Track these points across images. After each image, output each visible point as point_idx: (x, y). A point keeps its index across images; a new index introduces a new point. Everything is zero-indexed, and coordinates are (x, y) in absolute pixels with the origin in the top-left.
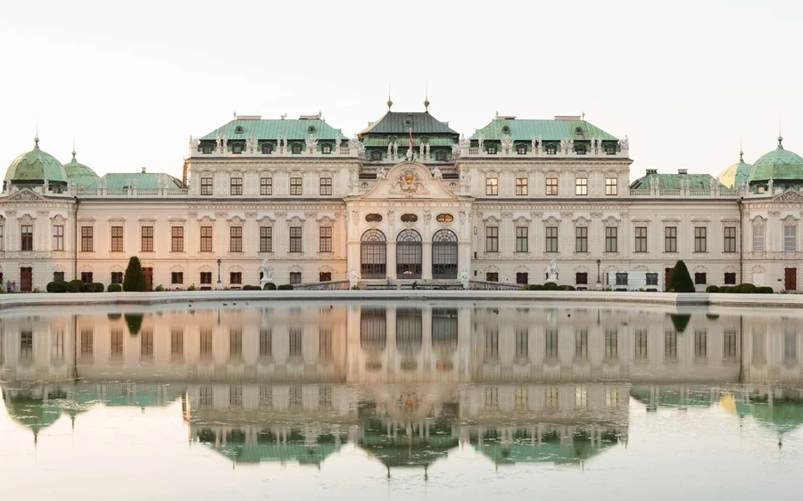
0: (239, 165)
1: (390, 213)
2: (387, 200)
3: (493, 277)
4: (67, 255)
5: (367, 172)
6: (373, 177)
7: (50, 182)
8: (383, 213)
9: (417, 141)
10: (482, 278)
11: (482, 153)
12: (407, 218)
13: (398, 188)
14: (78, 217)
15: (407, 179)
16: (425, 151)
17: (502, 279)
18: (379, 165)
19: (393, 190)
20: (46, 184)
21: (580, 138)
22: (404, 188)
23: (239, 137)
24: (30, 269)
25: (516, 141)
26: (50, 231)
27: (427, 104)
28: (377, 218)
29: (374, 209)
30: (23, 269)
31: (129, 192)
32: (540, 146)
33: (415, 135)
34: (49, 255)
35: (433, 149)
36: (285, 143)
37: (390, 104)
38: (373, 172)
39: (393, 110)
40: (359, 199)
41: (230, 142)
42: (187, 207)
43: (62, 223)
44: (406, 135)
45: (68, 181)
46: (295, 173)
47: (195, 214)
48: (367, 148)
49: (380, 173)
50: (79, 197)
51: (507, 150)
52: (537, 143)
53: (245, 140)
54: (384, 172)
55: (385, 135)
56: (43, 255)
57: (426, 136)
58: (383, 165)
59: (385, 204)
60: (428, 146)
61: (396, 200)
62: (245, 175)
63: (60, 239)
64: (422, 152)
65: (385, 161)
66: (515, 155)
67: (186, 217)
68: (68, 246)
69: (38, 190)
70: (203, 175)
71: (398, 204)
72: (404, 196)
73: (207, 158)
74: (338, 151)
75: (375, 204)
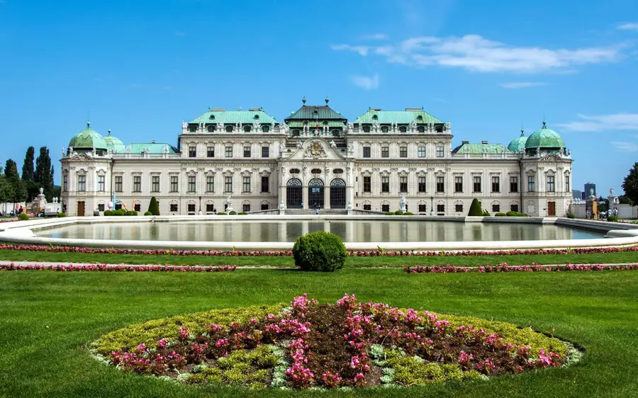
0: (212, 139)
1: (304, 168)
2: (302, 161)
3: (367, 207)
4: (106, 194)
5: (290, 143)
6: (295, 146)
7: (97, 149)
8: (300, 168)
9: (321, 124)
10: (361, 208)
11: (361, 132)
12: (315, 171)
13: (309, 154)
14: (114, 171)
15: (315, 148)
16: (326, 130)
17: (373, 209)
18: (297, 138)
19: (306, 155)
20: (95, 150)
21: (420, 122)
22: (313, 153)
23: (212, 121)
24: (84, 202)
25: (381, 124)
26: (96, 179)
27: (327, 101)
28: (297, 171)
29: (295, 166)
30: (79, 202)
31: (145, 155)
32: (396, 127)
33: (320, 120)
34: (95, 194)
35: (331, 128)
36: (241, 125)
37: (304, 101)
38: (294, 143)
39: (306, 104)
40: (286, 160)
41: (207, 124)
42: (180, 164)
43: (104, 174)
44: (314, 120)
45: (108, 149)
47: (185, 169)
48: (291, 128)
49: (299, 144)
50: (114, 158)
51: (376, 130)
52: (394, 125)
53: (216, 124)
54: (301, 143)
55: (301, 120)
56: (91, 194)
57: (326, 121)
58: (300, 138)
59: (301, 163)
60: (328, 127)
61: (308, 161)
62: (216, 145)
63: (102, 184)
64: (324, 131)
65: (301, 136)
66: (381, 133)
67: (179, 171)
68: (107, 188)
69: (89, 154)
70: (190, 144)
71: (309, 163)
72: (312, 158)
73: (193, 135)
74: (273, 130)
75: (295, 163)
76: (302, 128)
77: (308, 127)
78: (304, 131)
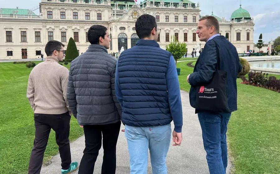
0: (64, 7)
1: (129, 27)
2: (127, 22)
8: (126, 27)
11: (154, 6)
13: (131, 18)
15: (134, 14)
19: (129, 18)
22: (133, 17)
25: (165, 3)
28: (124, 28)
29: (123, 25)
31: (14, 16)
40: (117, 21)
42: (42, 23)
46: (87, 11)
47: (46, 26)
51: (162, 5)
52: (172, 4)
59: (126, 23)
61: (131, 22)
62: (67, 11)
66: (165, 7)
67: (41, 28)
70: (48, 10)
71: (131, 24)
72: (133, 21)
73: (49, 3)
74: (103, 3)
75: (122, 23)
76: (125, 6)
77: (117, 4)
78: (115, 6)
